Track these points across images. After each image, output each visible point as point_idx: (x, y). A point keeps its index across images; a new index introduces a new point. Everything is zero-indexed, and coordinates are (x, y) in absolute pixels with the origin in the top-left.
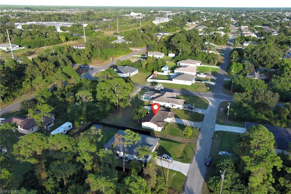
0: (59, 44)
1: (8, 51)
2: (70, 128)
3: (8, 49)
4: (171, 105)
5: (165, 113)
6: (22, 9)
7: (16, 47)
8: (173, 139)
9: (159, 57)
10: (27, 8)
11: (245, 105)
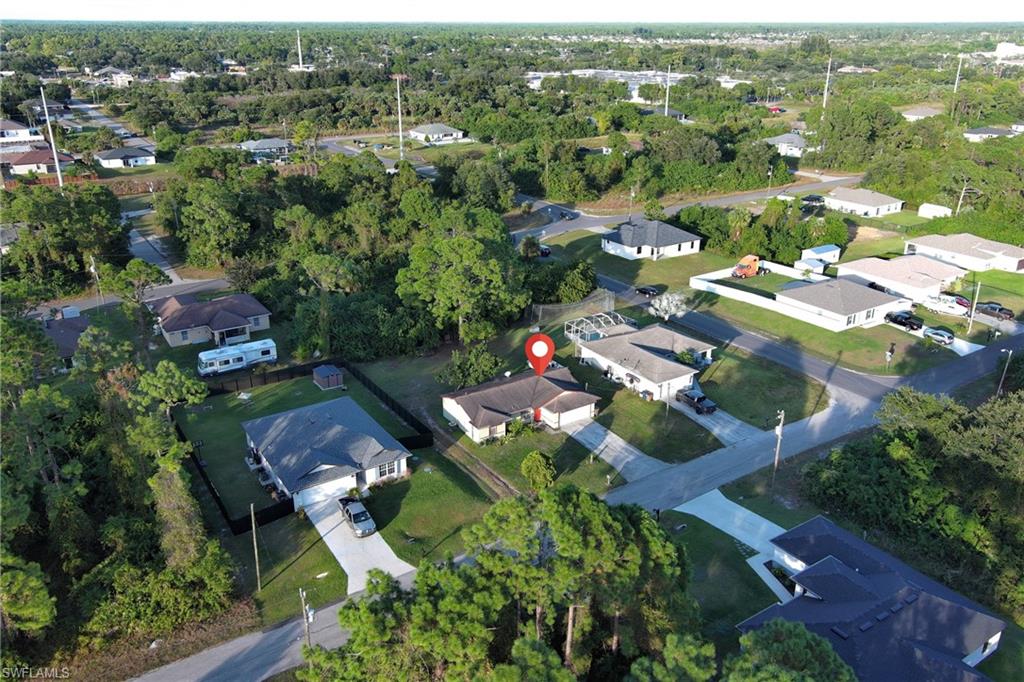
0: (582, 137)
1: (427, 144)
2: (267, 358)
3: (427, 139)
4: (627, 374)
5: (550, 389)
6: (625, 33)
7: (455, 135)
8: (486, 480)
9: (866, 214)
10: (642, 31)
11: (898, 451)
